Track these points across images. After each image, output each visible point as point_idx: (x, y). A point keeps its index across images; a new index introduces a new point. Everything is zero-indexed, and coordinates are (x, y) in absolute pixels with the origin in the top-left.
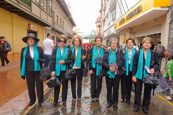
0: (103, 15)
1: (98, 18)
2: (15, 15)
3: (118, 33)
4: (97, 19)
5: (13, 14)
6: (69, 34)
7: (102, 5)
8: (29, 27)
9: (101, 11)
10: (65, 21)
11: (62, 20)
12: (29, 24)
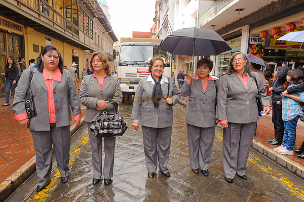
0: (158, 27)
1: (153, 27)
2: (65, 44)
4: (151, 29)
5: (65, 43)
6: (110, 55)
7: (156, 12)
8: (73, 53)
9: (155, 20)
10: (104, 37)
11: (101, 36)
12: (73, 50)
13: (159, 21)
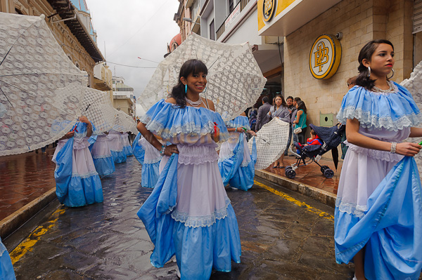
3: (275, 48)
4: (169, 47)
13: (191, 9)
